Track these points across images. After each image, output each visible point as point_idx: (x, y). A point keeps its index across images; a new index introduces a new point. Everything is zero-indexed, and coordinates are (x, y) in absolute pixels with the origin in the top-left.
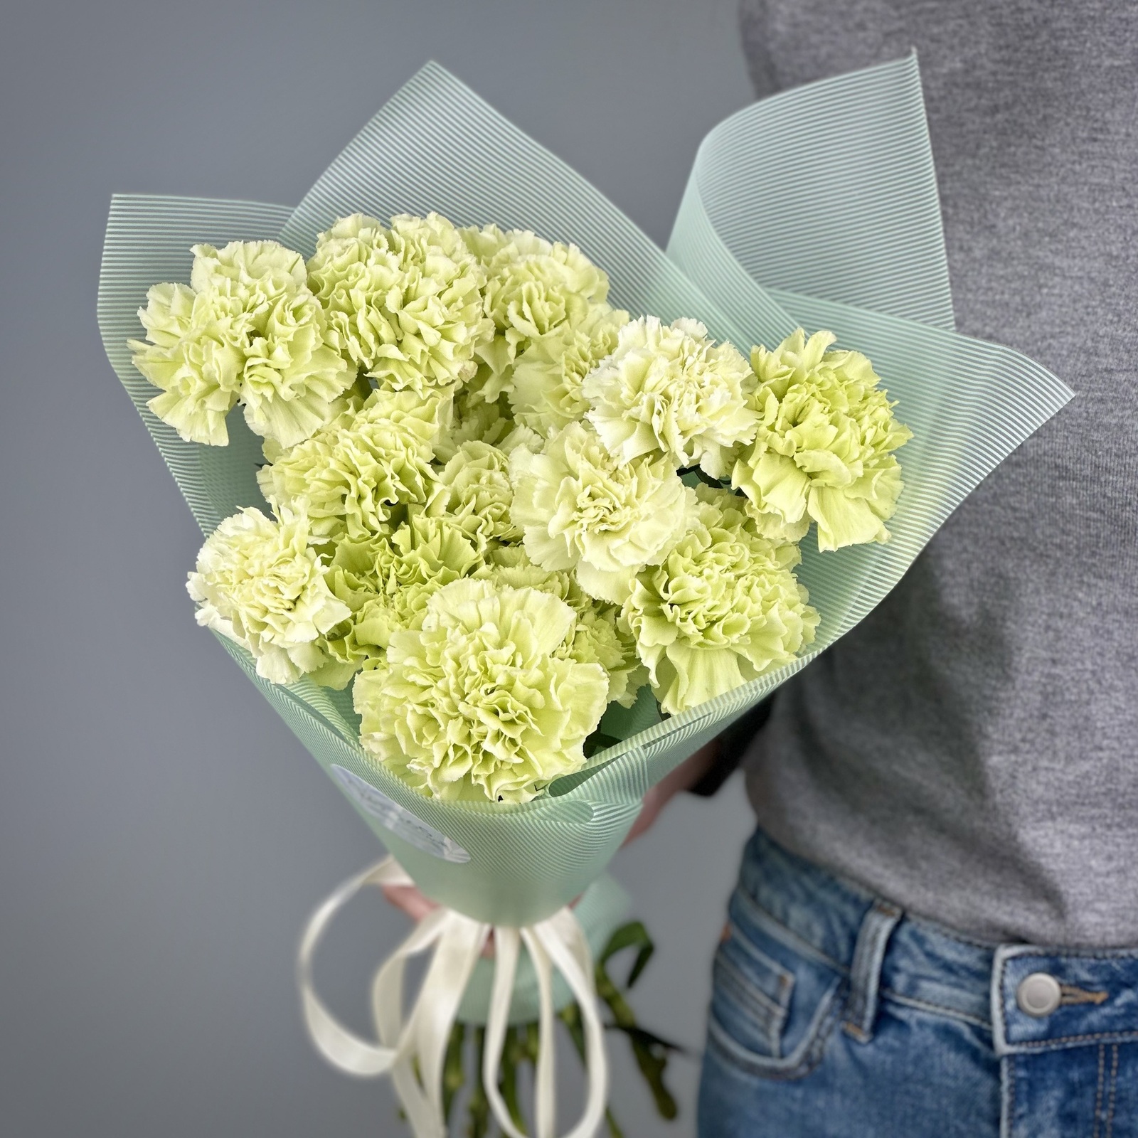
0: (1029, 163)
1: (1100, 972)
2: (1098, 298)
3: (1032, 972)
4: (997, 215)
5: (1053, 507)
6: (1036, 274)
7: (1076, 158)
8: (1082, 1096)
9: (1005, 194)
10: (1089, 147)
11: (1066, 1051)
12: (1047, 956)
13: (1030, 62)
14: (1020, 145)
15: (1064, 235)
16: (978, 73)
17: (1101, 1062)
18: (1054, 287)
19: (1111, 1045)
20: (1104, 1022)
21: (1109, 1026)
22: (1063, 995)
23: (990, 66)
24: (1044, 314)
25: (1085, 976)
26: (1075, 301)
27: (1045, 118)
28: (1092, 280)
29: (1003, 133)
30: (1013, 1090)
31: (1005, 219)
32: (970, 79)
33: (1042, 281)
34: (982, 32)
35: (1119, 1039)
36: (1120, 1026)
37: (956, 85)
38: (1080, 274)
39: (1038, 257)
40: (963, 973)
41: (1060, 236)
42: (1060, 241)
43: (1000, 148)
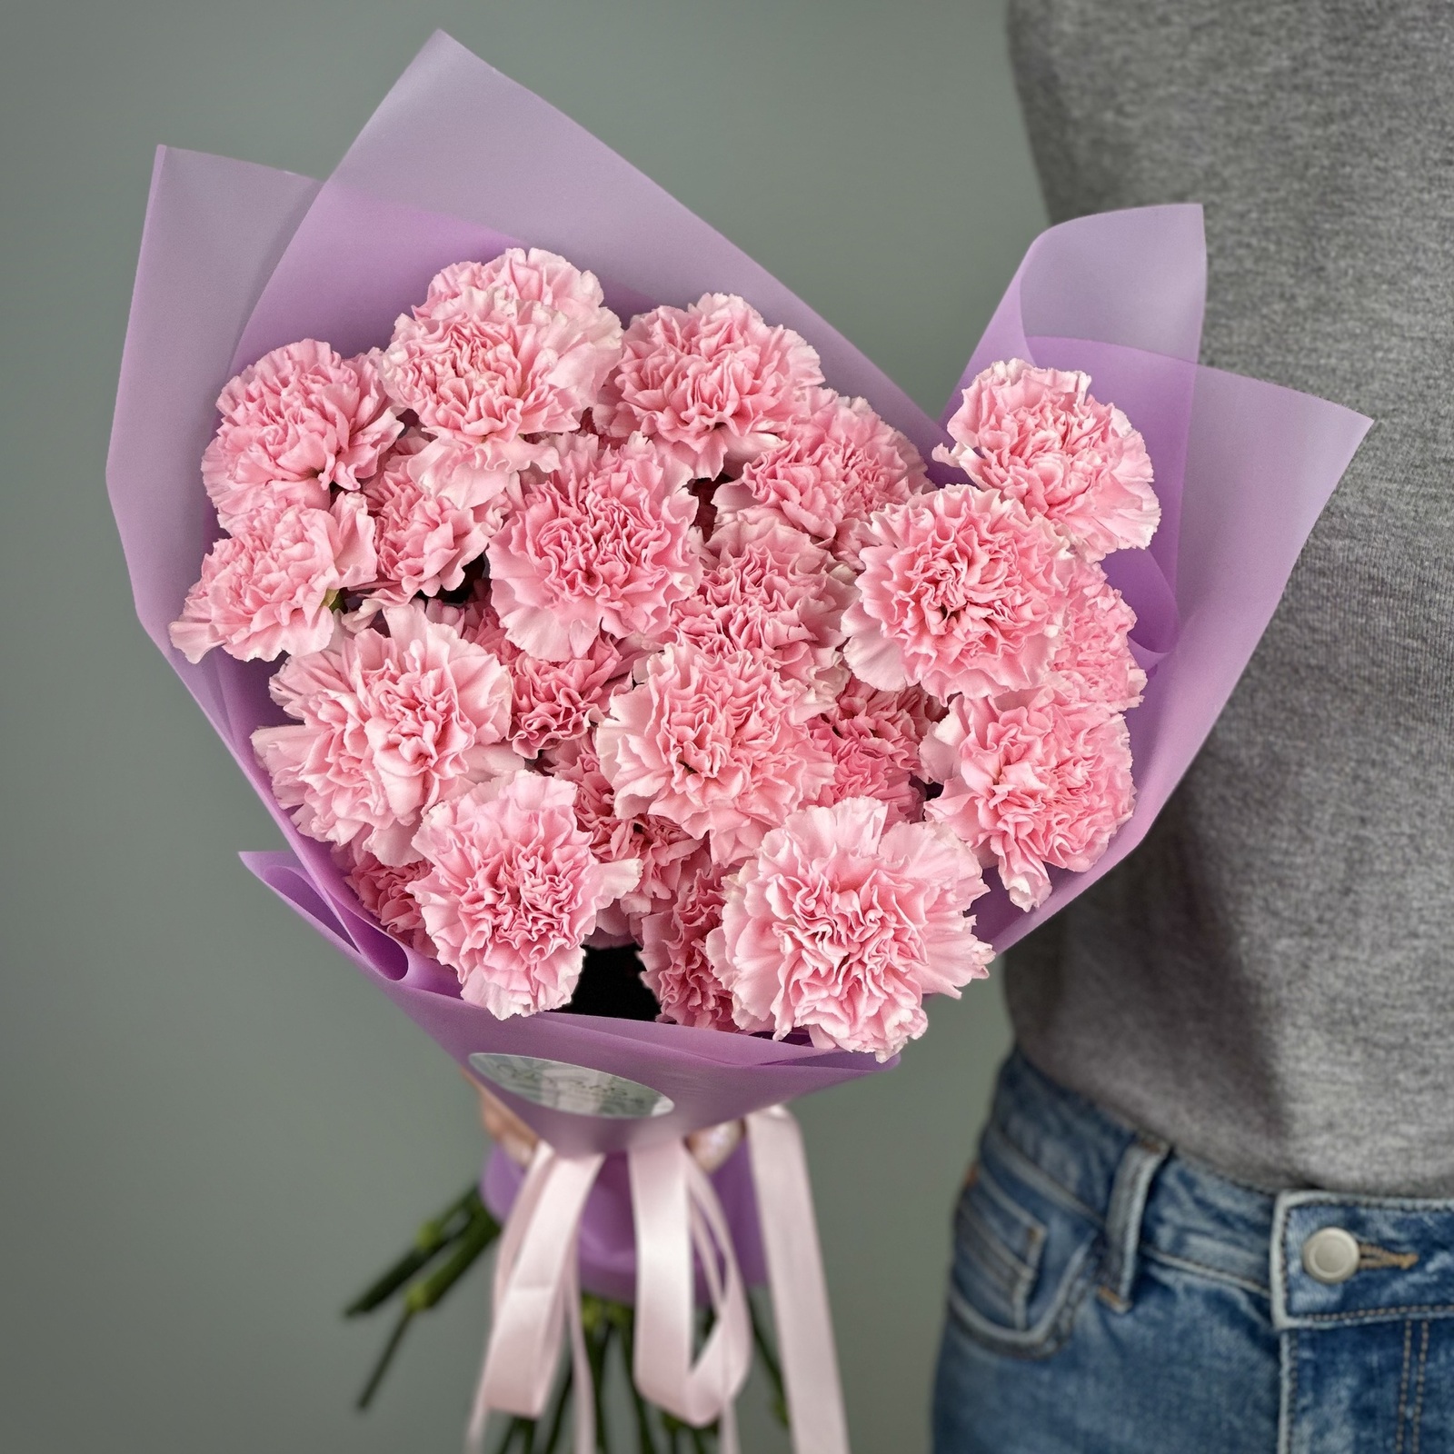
0: (1366, 188)
1: (1408, 1228)
2: (1442, 366)
3: (1324, 1225)
4: (1326, 255)
5: (1363, 630)
6: (1370, 332)
7: (1424, 184)
8: (1381, 1386)
9: (1337, 227)
10: (1442, 171)
11: (1363, 1329)
12: (1342, 1205)
13: (1374, 59)
14: (1358, 166)
15: (1405, 282)
16: (1310, 73)
17: (1408, 1344)
18: (1389, 350)
19: (1421, 1321)
20: (1412, 1292)
21: (1418, 1297)
22: (1363, 1256)
23: (1326, 65)
24: (1376, 386)
25: (1390, 1233)
26: (1414, 370)
27: (1390, 132)
28: (1437, 343)
29: (1338, 148)
30: (1295, 1375)
31: (1335, 260)
32: (1298, 80)
33: (1377, 342)
34: (1314, 20)
35: (1431, 1315)
36: (1431, 1298)
37: (1281, 88)
38: (1422, 334)
39: (1374, 311)
40: (1240, 1226)
41: (1401, 284)
42: (1401, 291)
43: (1332, 168)
